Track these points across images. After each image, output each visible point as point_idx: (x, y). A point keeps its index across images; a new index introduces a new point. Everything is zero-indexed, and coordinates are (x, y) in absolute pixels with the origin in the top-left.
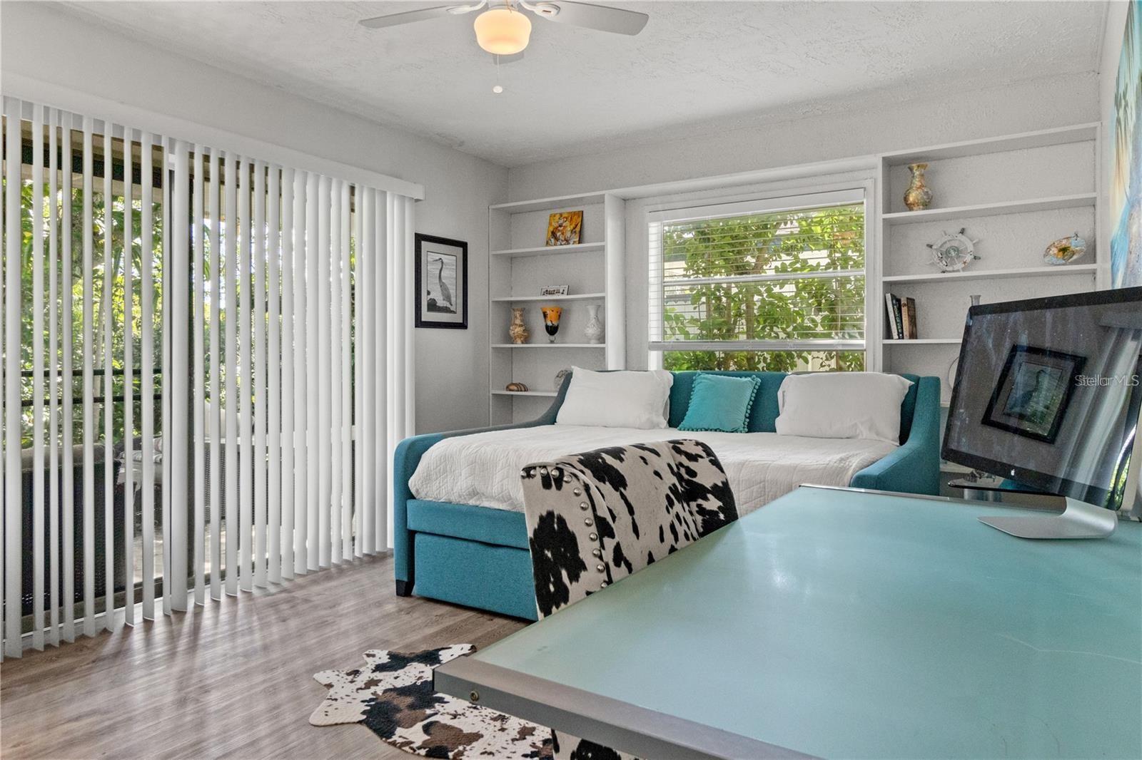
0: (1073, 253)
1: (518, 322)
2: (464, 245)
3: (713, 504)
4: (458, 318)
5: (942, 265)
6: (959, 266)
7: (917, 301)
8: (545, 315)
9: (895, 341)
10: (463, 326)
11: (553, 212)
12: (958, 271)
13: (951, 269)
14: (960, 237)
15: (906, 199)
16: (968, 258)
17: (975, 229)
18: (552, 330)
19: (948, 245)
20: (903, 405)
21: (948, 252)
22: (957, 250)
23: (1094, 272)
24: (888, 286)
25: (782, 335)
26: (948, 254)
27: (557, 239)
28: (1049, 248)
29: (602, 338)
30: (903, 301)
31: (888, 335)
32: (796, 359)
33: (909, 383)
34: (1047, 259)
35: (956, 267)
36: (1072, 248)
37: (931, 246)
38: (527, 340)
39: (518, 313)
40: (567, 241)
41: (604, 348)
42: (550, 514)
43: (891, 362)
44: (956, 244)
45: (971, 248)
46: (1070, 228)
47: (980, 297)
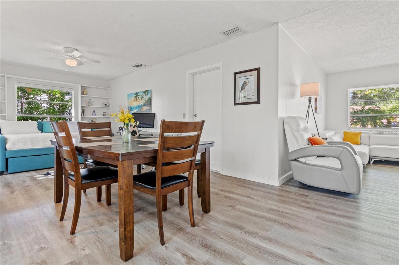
0: (107, 105)
5: (88, 104)
6: (91, 105)
7: (85, 110)
14: (90, 100)
15: (84, 93)
16: (92, 104)
17: (93, 99)
23: (109, 108)
24: (82, 107)
26: (89, 103)
28: (103, 104)
30: (83, 110)
31: (82, 115)
37: (86, 101)
41: (5, 115)
43: (82, 119)
45: (92, 102)
46: (105, 102)
47: (94, 110)
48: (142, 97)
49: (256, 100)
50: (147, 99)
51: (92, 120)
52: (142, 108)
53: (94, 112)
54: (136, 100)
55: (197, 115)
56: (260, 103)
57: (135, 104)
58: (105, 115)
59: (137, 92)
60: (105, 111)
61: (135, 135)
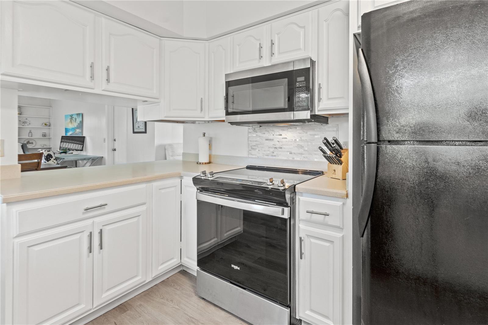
0: (48, 125)
6: (26, 125)
14: (26, 120)
16: (28, 124)
17: (29, 119)
20: (22, 148)
21: (24, 122)
22: (26, 122)
23: (50, 128)
28: (43, 124)
33: (22, 144)
37: (20, 121)
42: (49, 154)
45: (29, 122)
46: (46, 121)
47: (31, 130)
48: (76, 119)
49: (144, 130)
50: (79, 122)
51: (29, 141)
52: (76, 130)
53: (30, 132)
54: (71, 122)
55: (116, 140)
56: (146, 133)
57: (70, 126)
58: (44, 136)
59: (72, 114)
60: (46, 131)
61: (50, 158)
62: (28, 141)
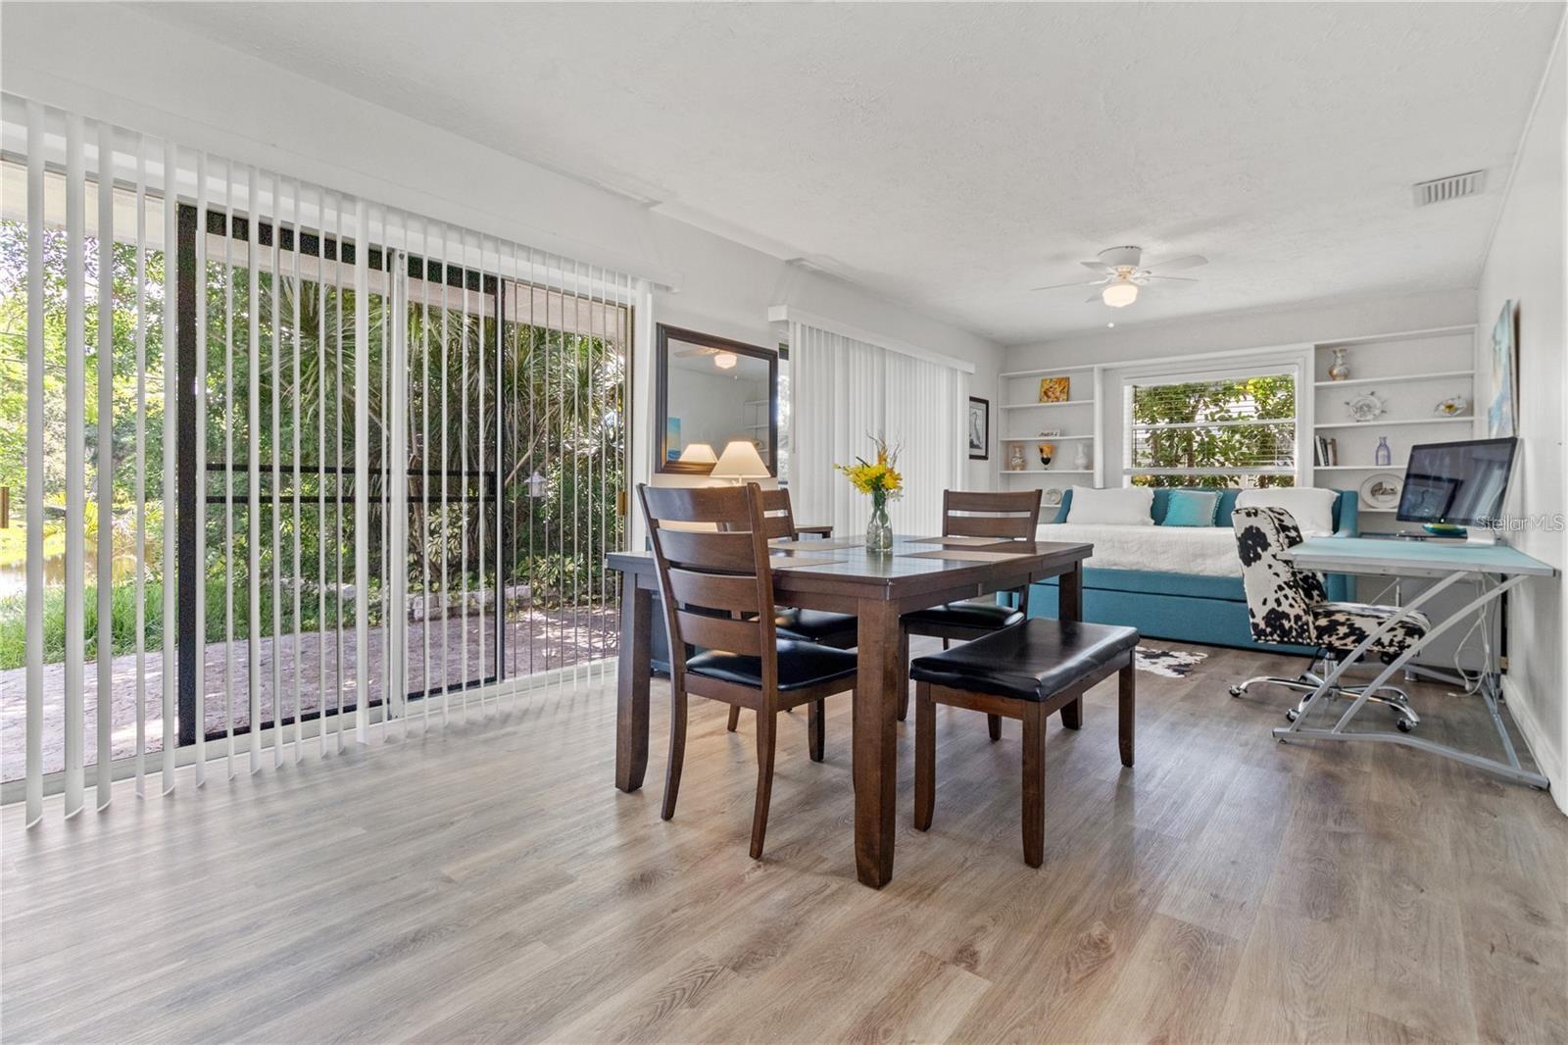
0: (1457, 409)
1: (1018, 455)
2: (986, 402)
3: (1293, 534)
4: (982, 453)
5: (1357, 416)
6: (1370, 417)
7: (1337, 441)
8: (1042, 451)
9: (1322, 467)
10: (985, 458)
11: (1044, 378)
12: (1368, 421)
13: (1363, 419)
14: (1372, 398)
15: (1331, 373)
16: (1377, 412)
17: (1383, 393)
18: (1046, 461)
19: (1361, 403)
20: (1333, 508)
21: (1361, 407)
22: (1369, 406)
23: (1472, 422)
24: (1317, 430)
25: (1217, 464)
26: (1363, 409)
27: (1048, 397)
28: (1438, 406)
29: (1090, 465)
30: (1329, 441)
31: (1317, 462)
32: (1229, 482)
33: (1337, 494)
34: (1437, 413)
35: (1368, 418)
36: (1456, 405)
37: (1348, 404)
38: (1023, 467)
39: (1017, 450)
40: (1058, 399)
41: (1092, 474)
43: (1320, 480)
44: (1367, 402)
45: (1379, 405)
46: (1455, 393)
47: (1385, 438)
51: (1381, 484)
52: (1502, 410)
53: (1383, 445)
62: (1377, 481)
